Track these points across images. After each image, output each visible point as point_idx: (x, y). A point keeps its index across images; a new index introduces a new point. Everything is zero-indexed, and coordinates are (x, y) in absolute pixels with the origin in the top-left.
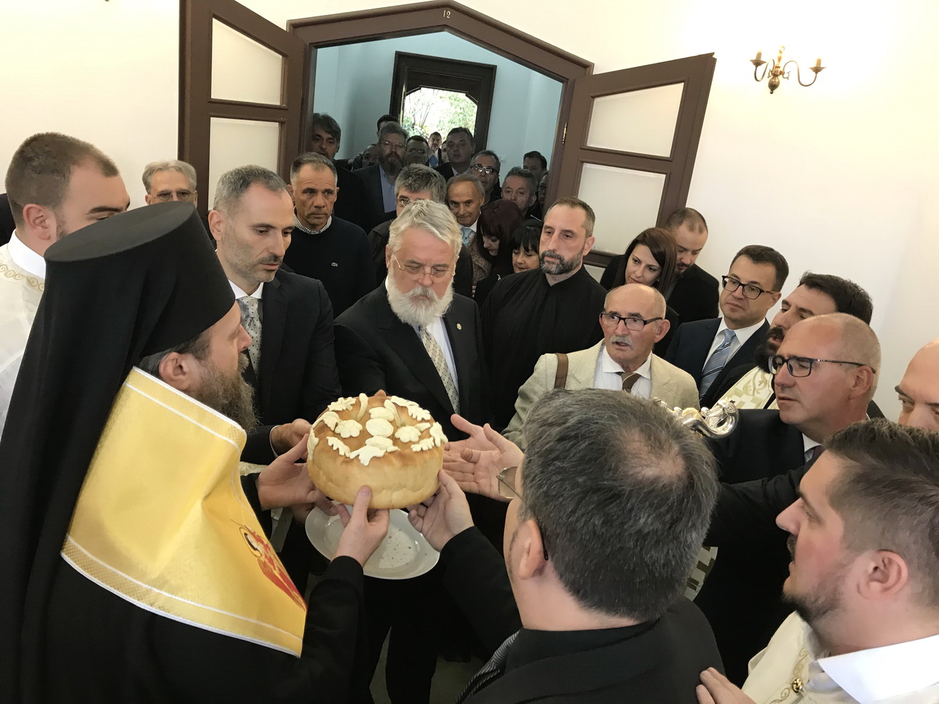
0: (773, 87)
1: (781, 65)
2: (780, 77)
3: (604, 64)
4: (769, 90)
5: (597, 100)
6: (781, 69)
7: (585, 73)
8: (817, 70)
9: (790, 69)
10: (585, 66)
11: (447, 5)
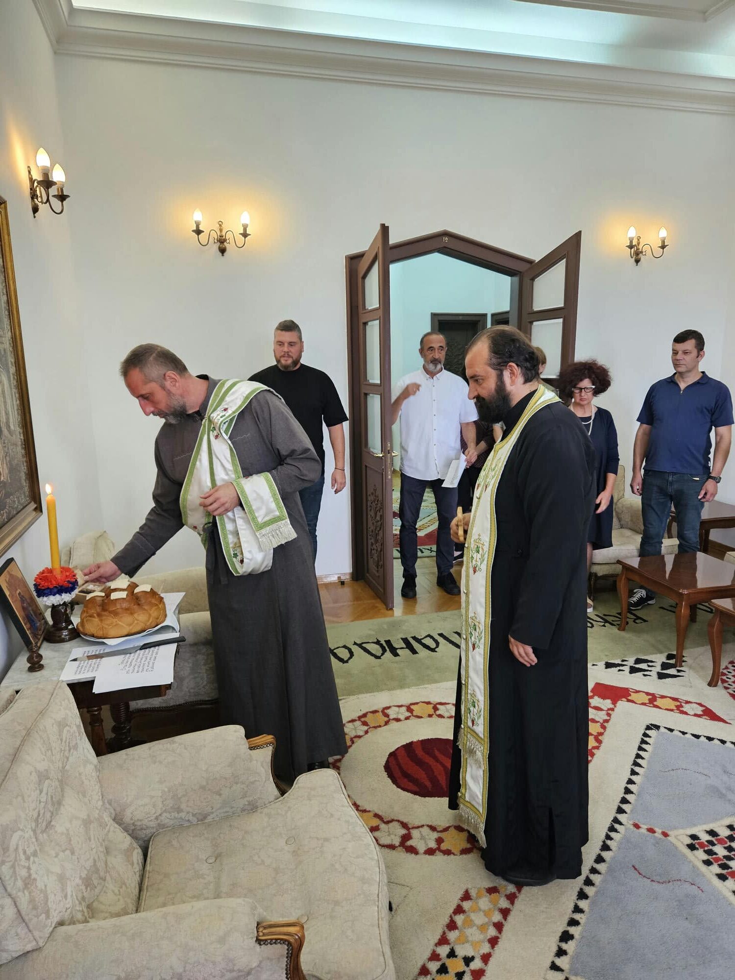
0: (637, 261)
1: (640, 247)
2: (641, 255)
4: (635, 264)
6: (640, 250)
7: (531, 266)
8: (663, 247)
9: (645, 248)
10: (530, 262)
11: (446, 234)
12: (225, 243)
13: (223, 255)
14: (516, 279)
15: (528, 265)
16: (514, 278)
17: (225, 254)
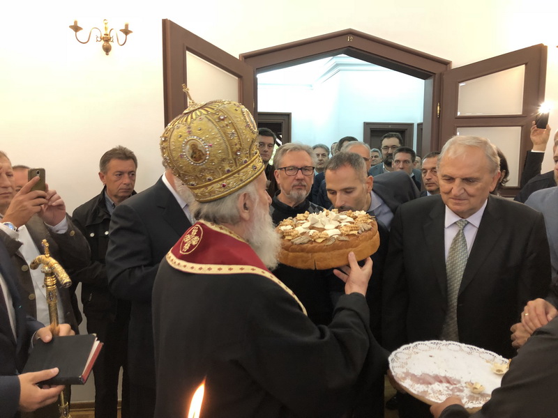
3: (458, 61)
5: (461, 84)
7: (447, 68)
10: (446, 63)
11: (350, 33)
12: (110, 43)
13: (107, 54)
14: (430, 81)
15: (444, 66)
16: (428, 81)
17: (110, 53)
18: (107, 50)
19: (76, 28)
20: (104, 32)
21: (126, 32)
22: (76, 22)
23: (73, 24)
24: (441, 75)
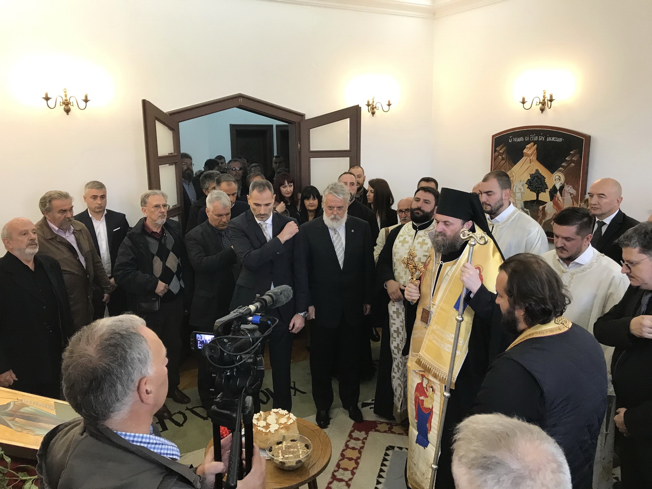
1: (374, 104)
2: (375, 110)
3: (310, 114)
4: (372, 115)
5: (312, 130)
7: (302, 119)
8: (389, 105)
9: (378, 105)
10: (302, 116)
11: (241, 96)
12: (69, 105)
13: (68, 114)
18: (68, 111)
19: (47, 99)
20: (64, 98)
21: (86, 101)
22: (47, 95)
23: (44, 96)
24: (299, 123)
